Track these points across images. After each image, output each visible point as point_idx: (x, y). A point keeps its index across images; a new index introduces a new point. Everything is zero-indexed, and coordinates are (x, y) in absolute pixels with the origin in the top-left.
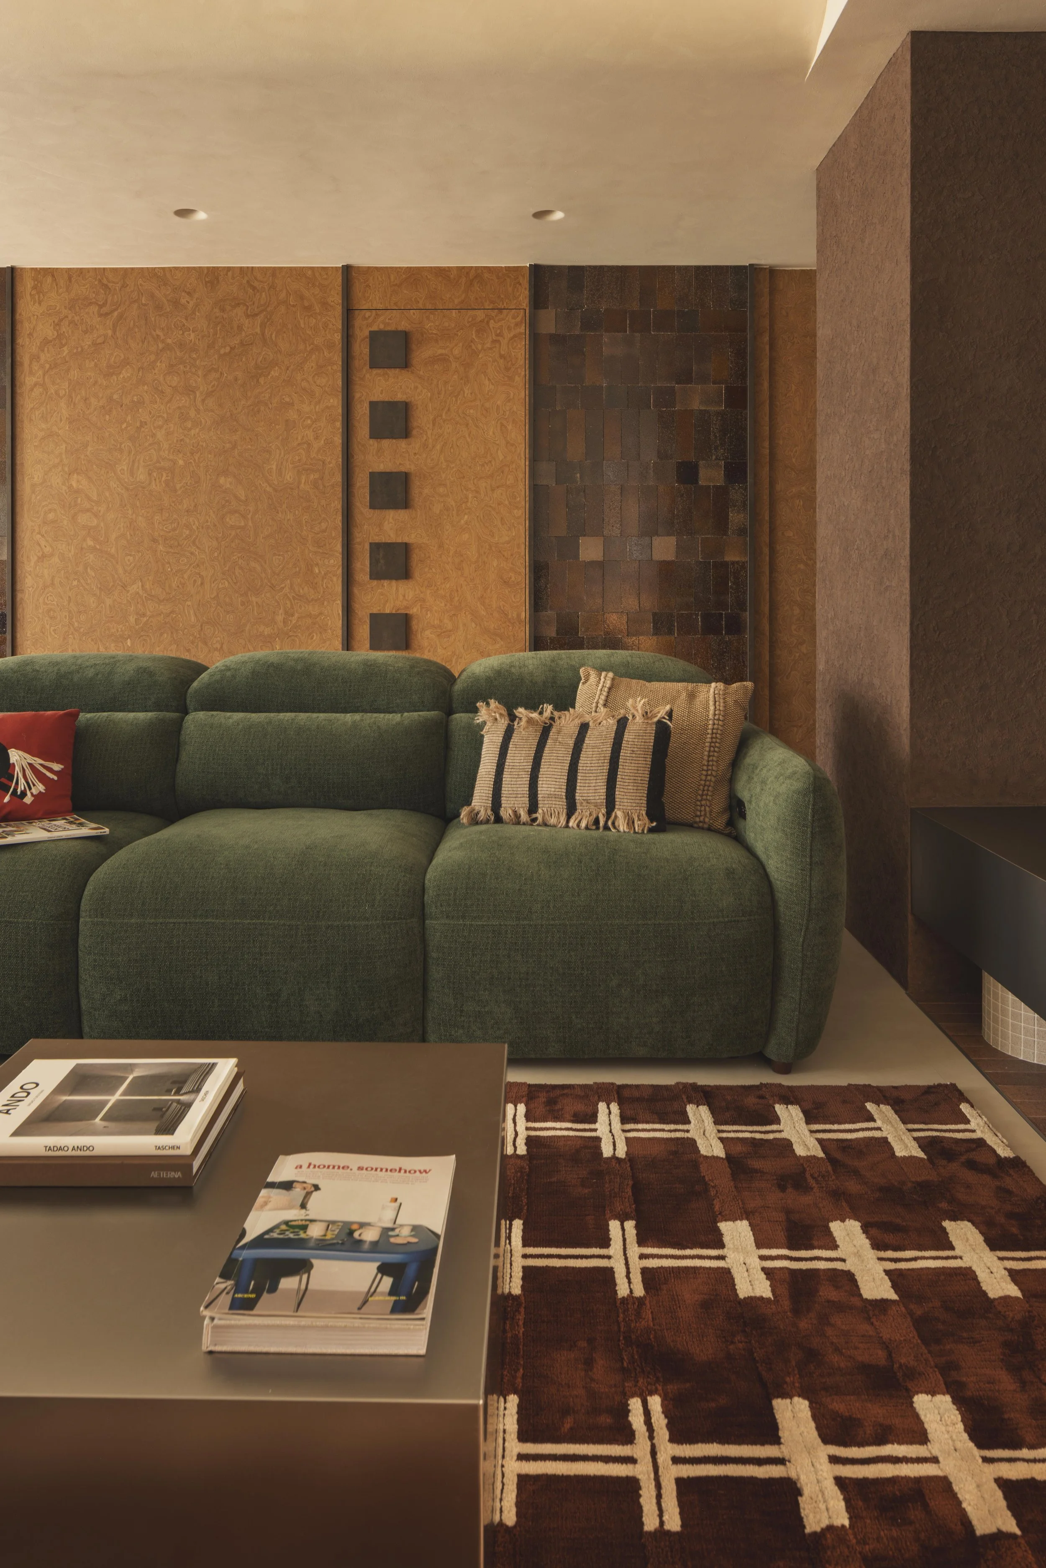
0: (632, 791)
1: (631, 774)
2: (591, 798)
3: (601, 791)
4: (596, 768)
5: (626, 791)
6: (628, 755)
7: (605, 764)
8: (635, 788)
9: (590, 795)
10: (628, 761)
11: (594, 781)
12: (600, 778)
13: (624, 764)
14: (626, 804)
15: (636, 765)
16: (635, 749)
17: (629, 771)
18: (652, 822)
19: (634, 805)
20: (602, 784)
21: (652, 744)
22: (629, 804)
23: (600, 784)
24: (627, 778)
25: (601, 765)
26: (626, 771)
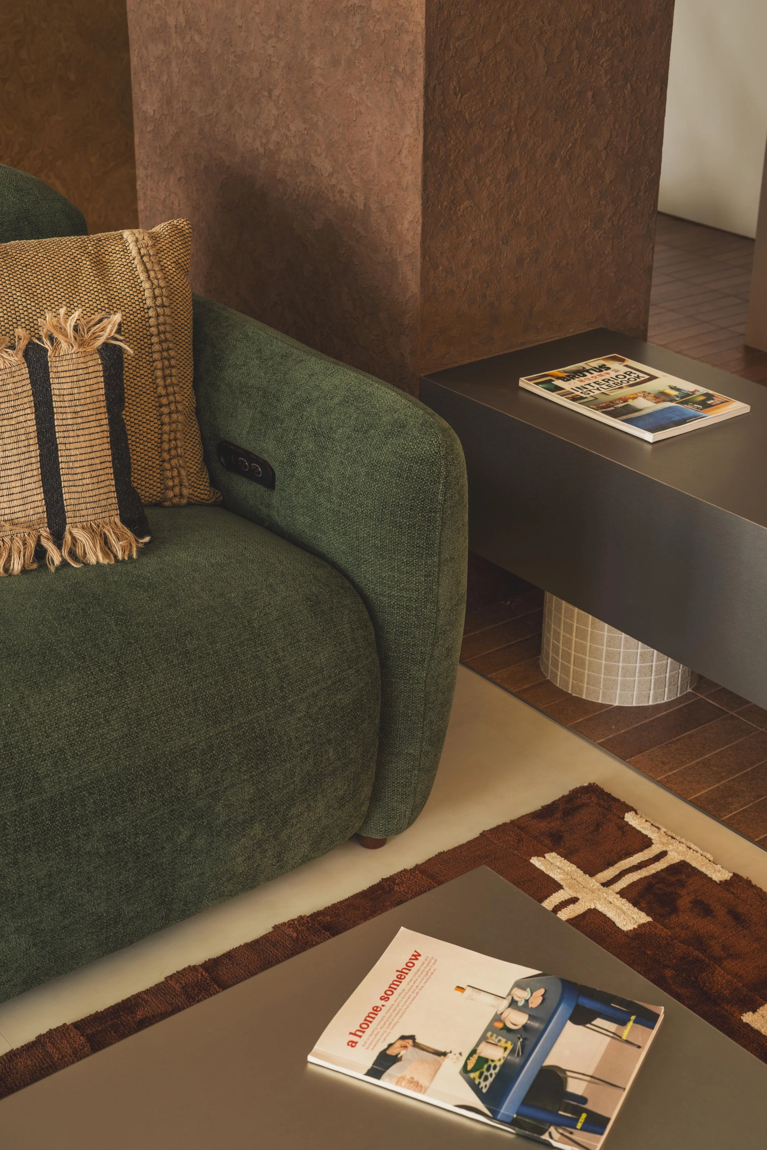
0: (90, 487)
1: (83, 457)
2: (19, 515)
3: (35, 498)
4: (16, 458)
5: (80, 489)
6: (70, 422)
7: (32, 448)
8: (95, 480)
9: (16, 509)
10: (71, 434)
11: (19, 483)
12: (29, 474)
13: (67, 440)
14: (84, 512)
15: (87, 438)
16: (78, 409)
17: (77, 452)
18: (142, 537)
19: (99, 510)
20: (33, 486)
21: (103, 392)
22: (90, 511)
23: (29, 487)
24: (76, 464)
25: (24, 450)
26: (73, 452)
